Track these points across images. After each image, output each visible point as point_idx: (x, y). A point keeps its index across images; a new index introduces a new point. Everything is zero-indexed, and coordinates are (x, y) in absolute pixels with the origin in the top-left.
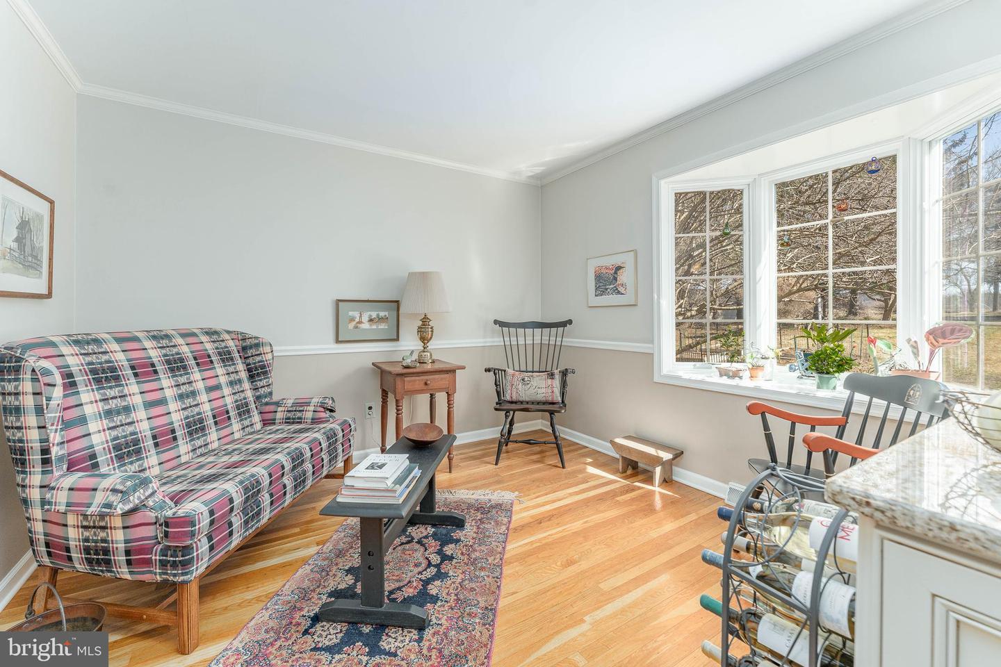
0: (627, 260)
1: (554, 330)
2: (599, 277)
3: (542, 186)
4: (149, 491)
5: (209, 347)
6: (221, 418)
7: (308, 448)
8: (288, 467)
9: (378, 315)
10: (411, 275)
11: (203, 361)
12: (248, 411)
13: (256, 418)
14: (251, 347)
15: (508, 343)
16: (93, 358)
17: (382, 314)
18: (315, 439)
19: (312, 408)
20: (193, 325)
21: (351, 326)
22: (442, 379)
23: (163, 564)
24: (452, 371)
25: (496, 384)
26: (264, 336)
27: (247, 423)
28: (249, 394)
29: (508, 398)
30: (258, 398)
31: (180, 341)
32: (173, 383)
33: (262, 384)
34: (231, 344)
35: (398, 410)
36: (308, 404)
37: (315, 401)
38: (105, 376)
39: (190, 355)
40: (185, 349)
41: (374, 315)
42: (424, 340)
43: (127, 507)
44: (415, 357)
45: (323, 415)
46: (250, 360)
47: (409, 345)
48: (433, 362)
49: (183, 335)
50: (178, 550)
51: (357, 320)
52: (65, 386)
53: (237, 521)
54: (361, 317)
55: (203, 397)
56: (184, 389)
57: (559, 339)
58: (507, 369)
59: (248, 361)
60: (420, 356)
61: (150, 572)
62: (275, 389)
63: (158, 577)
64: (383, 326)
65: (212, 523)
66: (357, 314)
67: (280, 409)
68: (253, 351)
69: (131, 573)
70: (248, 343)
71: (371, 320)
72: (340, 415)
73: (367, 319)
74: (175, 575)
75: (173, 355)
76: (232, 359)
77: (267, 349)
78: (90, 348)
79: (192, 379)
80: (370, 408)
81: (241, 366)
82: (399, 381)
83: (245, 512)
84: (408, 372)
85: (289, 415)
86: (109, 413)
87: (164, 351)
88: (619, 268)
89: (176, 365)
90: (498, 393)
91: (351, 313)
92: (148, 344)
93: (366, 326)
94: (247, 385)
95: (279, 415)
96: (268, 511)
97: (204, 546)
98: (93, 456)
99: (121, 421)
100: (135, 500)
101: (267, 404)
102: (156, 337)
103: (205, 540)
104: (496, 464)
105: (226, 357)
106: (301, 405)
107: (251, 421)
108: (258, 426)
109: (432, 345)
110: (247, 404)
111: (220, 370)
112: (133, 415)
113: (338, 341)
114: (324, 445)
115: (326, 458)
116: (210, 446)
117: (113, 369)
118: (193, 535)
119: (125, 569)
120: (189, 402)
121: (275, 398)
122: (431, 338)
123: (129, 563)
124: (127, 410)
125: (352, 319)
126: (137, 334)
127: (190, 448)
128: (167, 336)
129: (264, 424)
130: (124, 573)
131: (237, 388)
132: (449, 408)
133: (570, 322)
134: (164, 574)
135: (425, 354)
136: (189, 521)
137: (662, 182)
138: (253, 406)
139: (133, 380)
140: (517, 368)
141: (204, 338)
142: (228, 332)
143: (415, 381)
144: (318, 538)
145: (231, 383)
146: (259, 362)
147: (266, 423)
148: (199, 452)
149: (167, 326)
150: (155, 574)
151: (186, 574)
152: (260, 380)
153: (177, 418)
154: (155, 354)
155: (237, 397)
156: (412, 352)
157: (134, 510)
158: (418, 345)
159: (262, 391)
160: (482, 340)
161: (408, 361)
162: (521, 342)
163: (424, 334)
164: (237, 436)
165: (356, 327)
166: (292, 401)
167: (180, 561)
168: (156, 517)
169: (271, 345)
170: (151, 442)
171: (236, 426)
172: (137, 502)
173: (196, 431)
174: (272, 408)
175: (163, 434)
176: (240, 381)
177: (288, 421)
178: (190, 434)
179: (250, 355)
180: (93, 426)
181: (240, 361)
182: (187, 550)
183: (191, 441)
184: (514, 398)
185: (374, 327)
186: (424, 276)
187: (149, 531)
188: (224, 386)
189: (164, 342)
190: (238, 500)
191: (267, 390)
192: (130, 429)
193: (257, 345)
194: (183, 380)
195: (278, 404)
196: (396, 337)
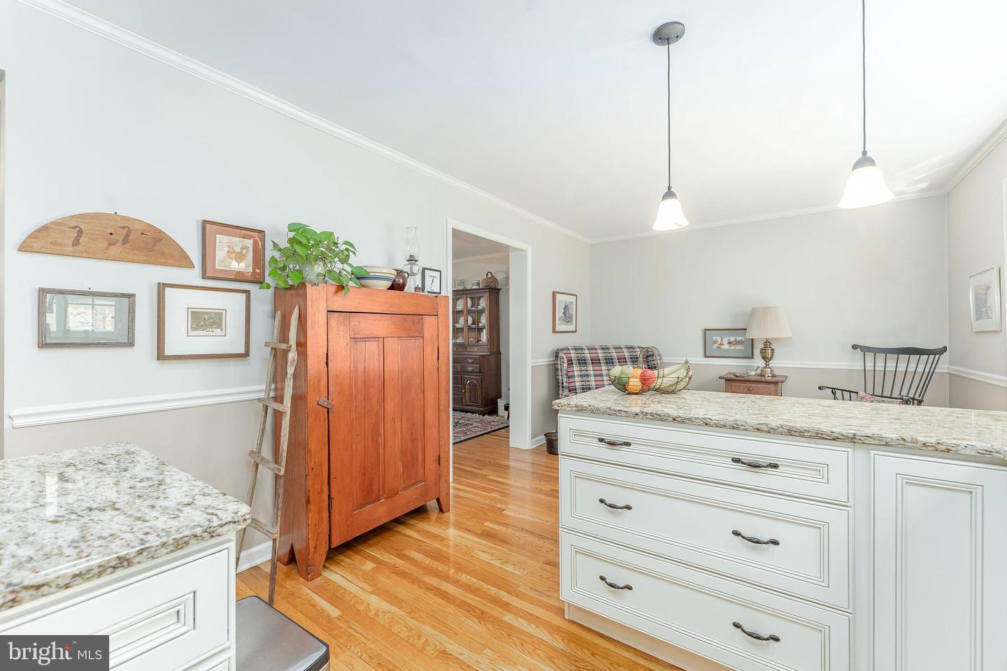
2: (977, 298)
5: (627, 355)
9: (735, 340)
10: (754, 309)
11: (622, 360)
14: (650, 356)
16: (579, 355)
17: (739, 339)
21: (715, 346)
22: (764, 388)
31: (623, 350)
32: (607, 369)
34: (639, 353)
38: (582, 362)
39: (617, 357)
40: (614, 355)
41: (732, 339)
42: (766, 359)
44: (759, 371)
47: (756, 363)
48: (773, 376)
49: (616, 348)
51: (719, 342)
52: (568, 364)
54: (722, 340)
58: (860, 391)
60: (763, 371)
64: (739, 347)
66: (719, 339)
71: (730, 343)
73: (727, 342)
75: (608, 356)
78: (579, 351)
86: (581, 375)
87: (605, 355)
89: (609, 361)
91: (714, 338)
93: (726, 347)
98: (576, 390)
109: (772, 364)
113: (706, 356)
117: (585, 360)
122: (771, 358)
124: (587, 375)
125: (716, 342)
133: (945, 349)
135: (767, 370)
143: (740, 386)
154: (601, 356)
156: (757, 368)
158: (762, 364)
161: (753, 374)
163: (766, 353)
165: (718, 347)
180: (577, 379)
185: (733, 348)
186: (765, 310)
189: (606, 351)
196: (751, 356)
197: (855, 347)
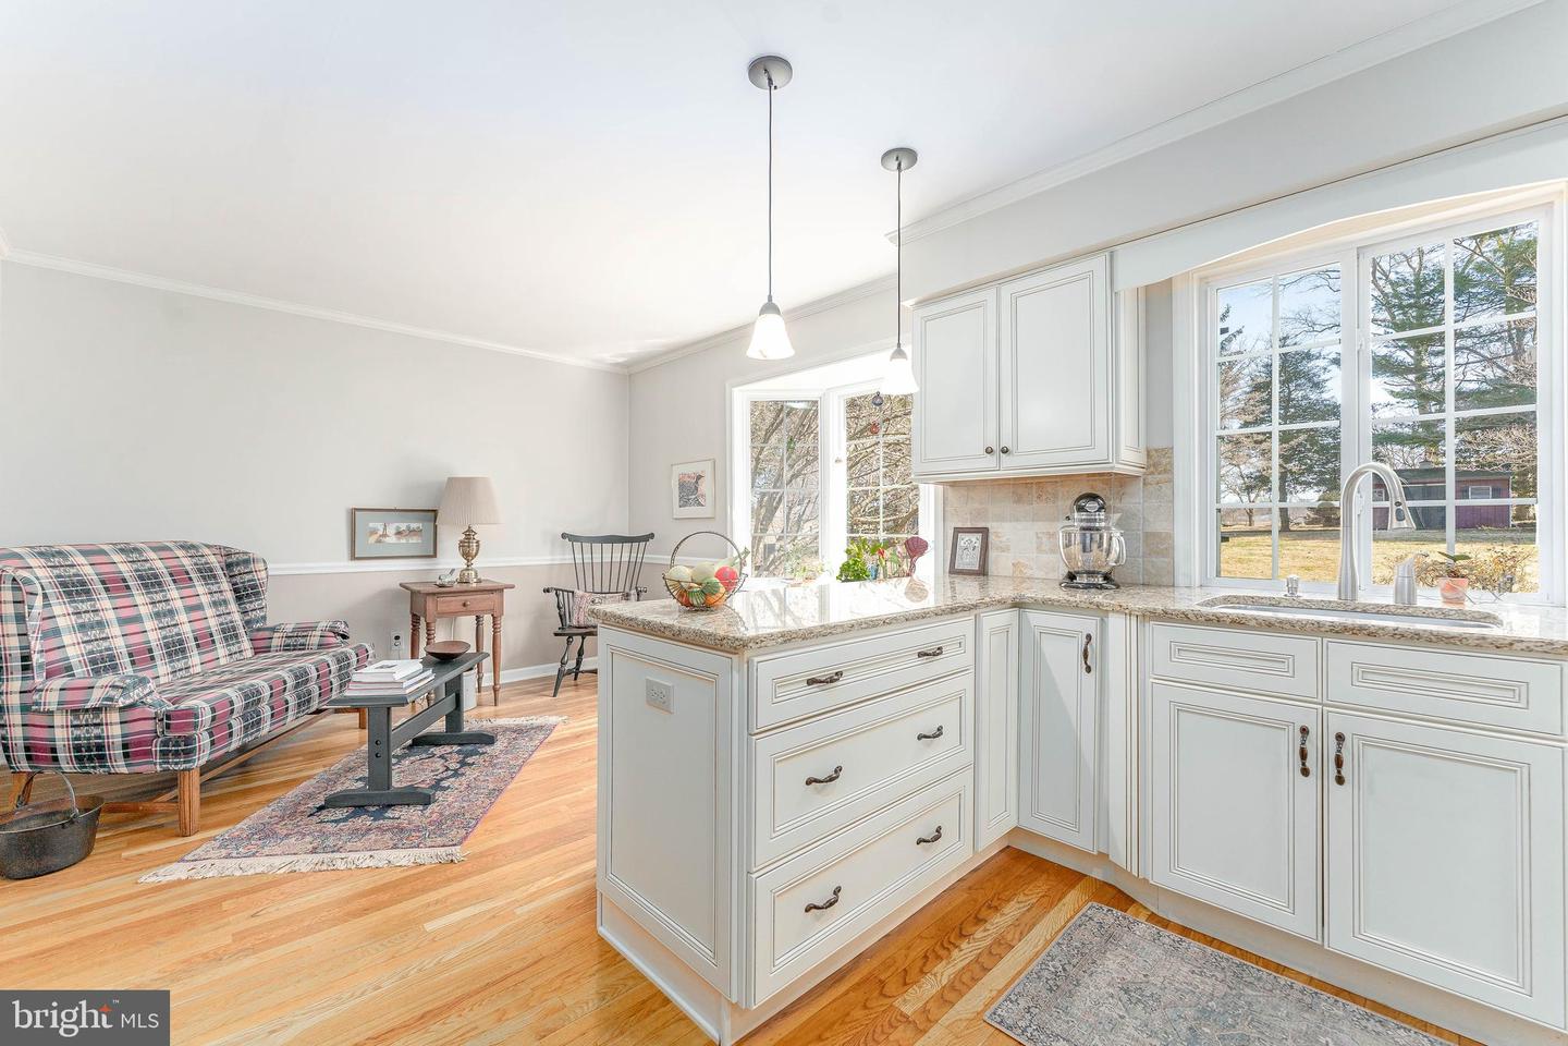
0: (705, 468)
1: (635, 545)
2: (682, 486)
3: (630, 376)
4: (147, 691)
5: (187, 563)
6: (204, 641)
7: (313, 668)
8: (291, 683)
9: (408, 527)
10: (451, 480)
11: (181, 577)
12: (236, 636)
13: (246, 645)
14: (238, 564)
15: (579, 561)
16: (61, 571)
17: (414, 526)
18: (323, 661)
19: (319, 633)
20: (165, 538)
21: (372, 539)
22: (484, 600)
23: (164, 754)
24: (500, 590)
25: (559, 607)
26: (255, 551)
27: (234, 649)
28: (237, 617)
29: (575, 623)
30: (248, 623)
31: (152, 555)
32: (148, 601)
33: (252, 607)
34: (213, 559)
35: (429, 635)
36: (314, 629)
37: (322, 625)
38: (75, 589)
39: (165, 571)
40: (159, 564)
41: (403, 526)
42: (467, 555)
43: (128, 702)
44: (456, 576)
45: (333, 640)
46: (238, 579)
47: (449, 562)
48: (479, 581)
49: (155, 549)
50: (180, 740)
51: (380, 533)
53: (237, 725)
54: (385, 529)
55: (183, 617)
56: (160, 607)
57: (640, 555)
58: (576, 590)
59: (234, 580)
60: (462, 575)
61: (151, 763)
62: (269, 612)
63: (158, 766)
64: (414, 540)
65: (213, 719)
66: (379, 526)
67: (276, 635)
68: (242, 569)
69: (127, 765)
70: (234, 559)
71: (399, 533)
72: (354, 641)
73: (394, 531)
74: (176, 764)
75: (145, 570)
76: (215, 577)
77: (261, 566)
78: (56, 561)
79: (169, 597)
80: (397, 638)
81: (225, 585)
82: (430, 600)
83: (244, 717)
84: (442, 590)
85: (288, 641)
86: (82, 627)
87: (135, 566)
88: (699, 477)
89: (150, 582)
90: (562, 617)
91: (371, 525)
92: (116, 558)
93: (392, 539)
94: (233, 607)
95: (275, 642)
96: (269, 723)
97: (206, 740)
98: (69, 668)
99: (95, 636)
100: (135, 695)
101: (259, 630)
102: (125, 550)
103: (206, 734)
104: (554, 696)
105: (207, 575)
106: (304, 630)
107: (239, 647)
108: (249, 653)
109: (477, 563)
110: (234, 629)
111: (201, 589)
112: (107, 630)
113: (353, 557)
114: (334, 667)
115: (336, 684)
116: (191, 670)
117: (83, 583)
118: (196, 726)
119: (121, 762)
120: (166, 621)
121: (269, 623)
122: (476, 554)
123: (126, 755)
124: (100, 624)
125: (373, 532)
126: (102, 547)
127: (170, 670)
128: (136, 550)
129: (256, 653)
130: (121, 767)
131: (222, 609)
132: (495, 632)
133: (652, 536)
134: (165, 763)
135: (469, 572)
136: (192, 713)
137: (736, 390)
138: (242, 631)
139: (104, 595)
140: (590, 589)
141: (180, 553)
142: (208, 546)
143: (451, 601)
144: (324, 763)
145: (215, 604)
146: (249, 581)
147: (257, 651)
148: (179, 674)
149: (135, 539)
150: (155, 764)
151: (189, 762)
152: (251, 602)
153: (154, 637)
154: (125, 569)
155: (222, 619)
156: (453, 570)
157: (132, 706)
158: (461, 563)
159: (252, 615)
160: (549, 558)
161: (446, 580)
162: (597, 559)
163: (468, 548)
164: (223, 661)
165: (379, 541)
166: (293, 626)
167: (183, 750)
168: (156, 713)
169: (264, 562)
170: (127, 660)
171: (221, 651)
172: (136, 698)
173: (176, 652)
174: (267, 634)
175: (140, 652)
176: (225, 602)
177: (287, 648)
178: (170, 654)
179: (237, 572)
180: (67, 639)
181: (224, 579)
182: (189, 740)
183: (170, 662)
184: (582, 623)
185: (403, 541)
186: (468, 483)
187: (149, 725)
188: (206, 608)
189: (135, 556)
190: (239, 704)
191: (260, 614)
192: (105, 644)
193: (246, 562)
194: (158, 597)
195: (273, 630)
196: (432, 554)
197: (564, 536)
